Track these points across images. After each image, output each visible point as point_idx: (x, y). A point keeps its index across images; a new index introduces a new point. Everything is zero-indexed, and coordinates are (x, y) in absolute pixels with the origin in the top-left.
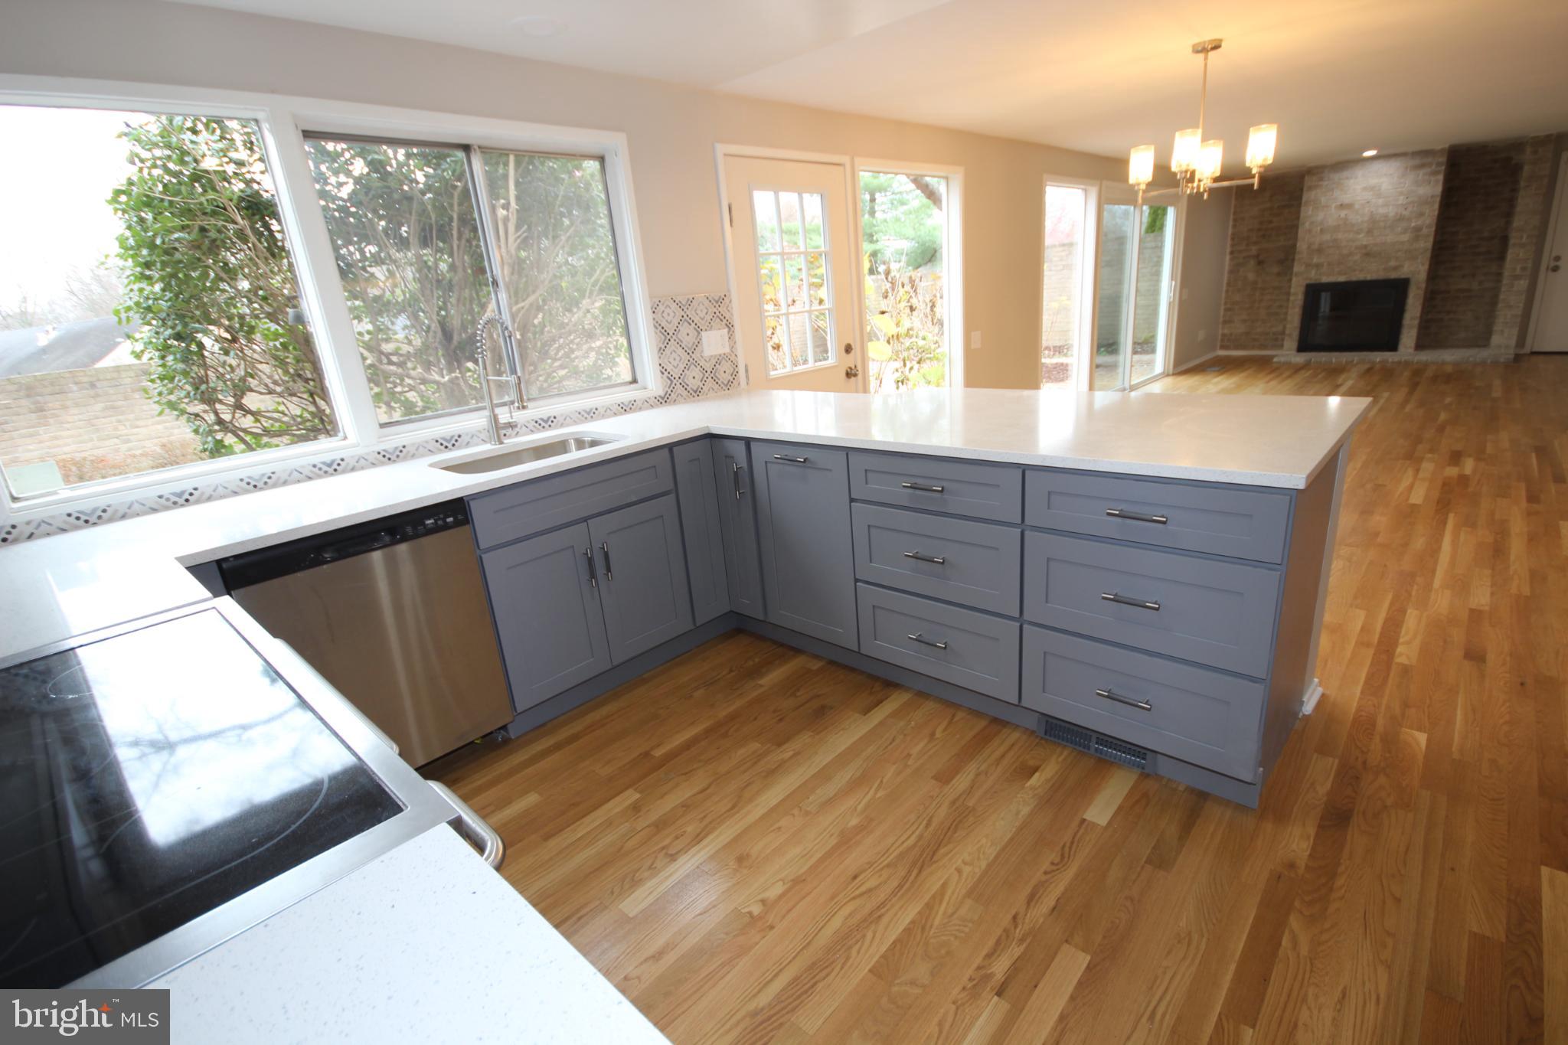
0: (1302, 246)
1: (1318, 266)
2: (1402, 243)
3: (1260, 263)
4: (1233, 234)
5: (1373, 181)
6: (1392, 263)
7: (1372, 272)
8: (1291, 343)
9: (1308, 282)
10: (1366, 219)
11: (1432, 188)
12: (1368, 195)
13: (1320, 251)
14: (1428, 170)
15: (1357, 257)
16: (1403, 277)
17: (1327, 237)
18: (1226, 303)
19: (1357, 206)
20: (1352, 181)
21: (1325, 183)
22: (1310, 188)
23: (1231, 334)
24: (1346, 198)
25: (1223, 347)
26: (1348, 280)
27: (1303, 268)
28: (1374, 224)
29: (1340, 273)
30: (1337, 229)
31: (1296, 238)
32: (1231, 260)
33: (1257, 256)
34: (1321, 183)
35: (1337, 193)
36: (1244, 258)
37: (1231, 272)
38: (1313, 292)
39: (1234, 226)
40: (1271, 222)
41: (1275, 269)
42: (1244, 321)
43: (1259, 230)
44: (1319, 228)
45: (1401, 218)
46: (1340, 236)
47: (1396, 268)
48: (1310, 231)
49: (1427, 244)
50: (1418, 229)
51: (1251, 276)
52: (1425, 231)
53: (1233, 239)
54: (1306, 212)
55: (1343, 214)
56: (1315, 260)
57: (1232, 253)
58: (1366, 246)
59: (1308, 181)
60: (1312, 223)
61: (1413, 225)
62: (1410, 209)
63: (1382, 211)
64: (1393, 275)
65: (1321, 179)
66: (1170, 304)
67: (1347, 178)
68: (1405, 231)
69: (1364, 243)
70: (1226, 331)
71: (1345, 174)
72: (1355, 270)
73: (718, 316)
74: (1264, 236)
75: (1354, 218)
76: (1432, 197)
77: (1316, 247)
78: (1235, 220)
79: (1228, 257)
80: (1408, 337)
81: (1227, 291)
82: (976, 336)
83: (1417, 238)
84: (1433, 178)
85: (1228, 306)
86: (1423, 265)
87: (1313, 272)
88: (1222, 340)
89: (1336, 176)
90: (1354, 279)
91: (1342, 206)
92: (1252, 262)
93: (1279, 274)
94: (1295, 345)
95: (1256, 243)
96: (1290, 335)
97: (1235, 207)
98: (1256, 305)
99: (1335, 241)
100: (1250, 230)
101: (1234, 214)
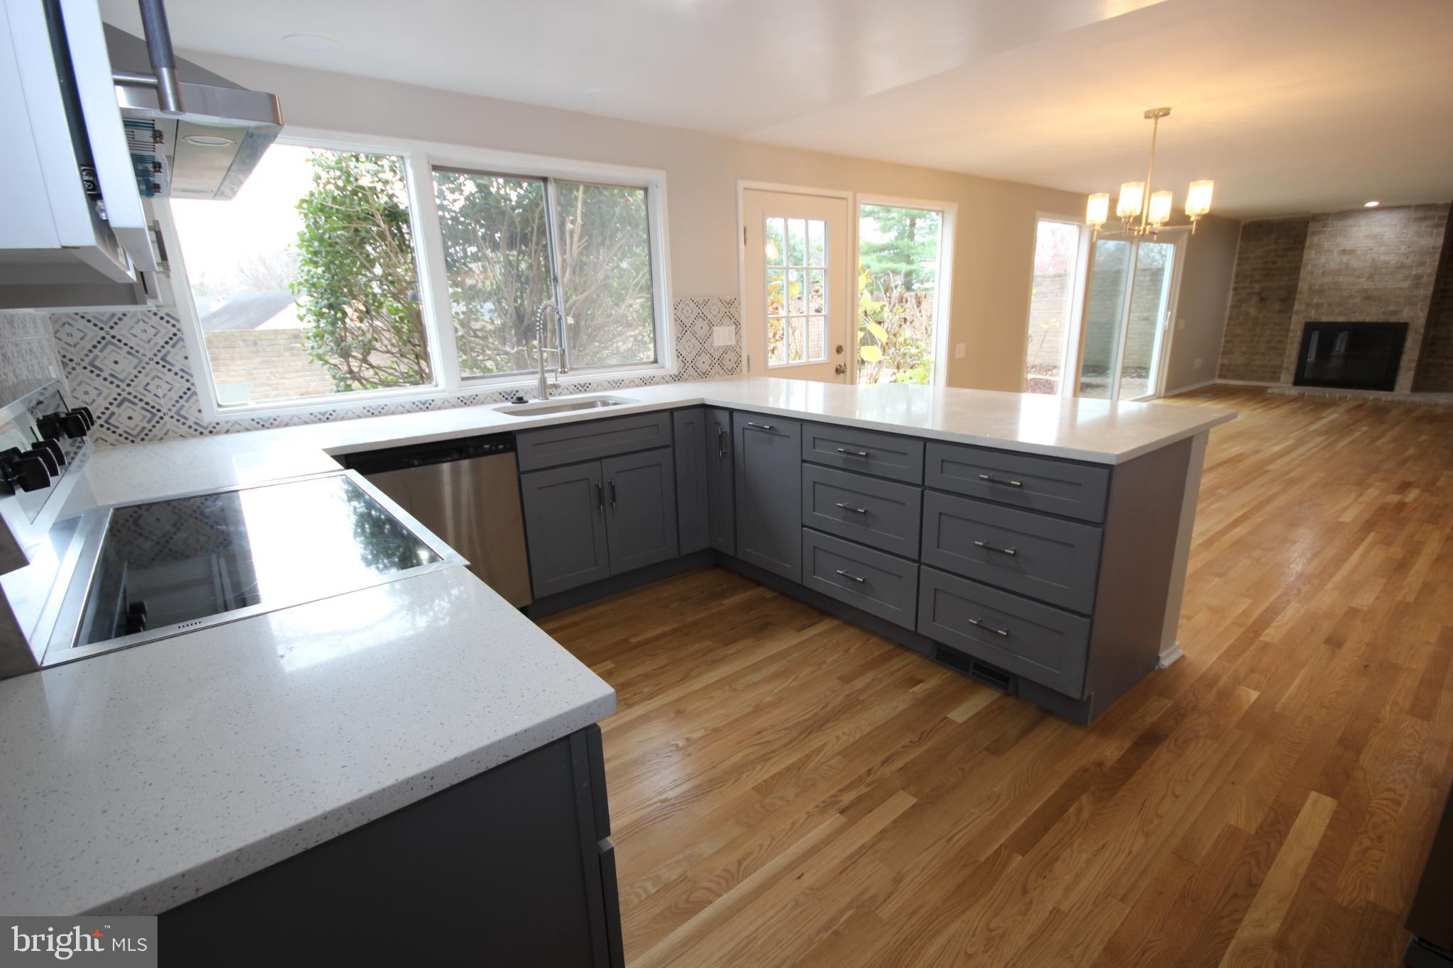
0: (1303, 286)
1: (1318, 306)
2: (1403, 289)
3: (1262, 300)
4: (1237, 272)
5: (1376, 230)
6: (1392, 308)
7: (1371, 314)
8: (1287, 377)
9: (1308, 320)
10: (1368, 264)
12: (1370, 243)
13: (1321, 292)
14: (1430, 222)
15: (1357, 300)
16: (1402, 321)
17: (1328, 279)
18: (1226, 335)
19: (1359, 253)
20: (1355, 229)
21: (1329, 229)
22: (1314, 233)
23: (1230, 365)
24: (1349, 245)
25: (1221, 376)
27: (1303, 307)
28: (1376, 270)
29: (1339, 314)
30: (1338, 272)
31: (1297, 278)
32: (1234, 295)
33: (1260, 294)
34: (1325, 229)
35: (1340, 239)
36: (1247, 294)
37: (1233, 307)
38: (1310, 327)
39: (1239, 265)
40: (1274, 263)
41: (1277, 307)
42: (1244, 353)
43: (1263, 269)
44: (1321, 271)
45: (1402, 267)
46: (1341, 279)
47: (1395, 313)
48: (1312, 273)
49: (1427, 291)
50: (1418, 277)
51: (1253, 312)
52: (1425, 279)
53: (1237, 276)
54: (1309, 254)
55: (1345, 259)
56: (1316, 300)
57: (1235, 289)
58: (1366, 290)
59: (1312, 227)
60: (1314, 265)
61: (1414, 273)
62: (1411, 258)
63: (1383, 258)
64: (1392, 319)
65: (1325, 226)
66: (1165, 333)
67: (1351, 226)
68: (1406, 278)
69: (1365, 287)
70: (1226, 362)
71: (1349, 222)
72: (1354, 312)
73: (728, 315)
74: (1267, 275)
75: (1355, 263)
76: (1433, 248)
77: (1317, 287)
78: (1240, 259)
79: (1231, 293)
80: (1405, 379)
81: (1228, 324)
82: (961, 349)
83: (1417, 286)
84: (1434, 231)
85: (1228, 338)
86: (1422, 311)
87: (1313, 311)
88: (1221, 370)
89: (1340, 224)
90: (1353, 320)
91: (1344, 252)
92: (1255, 299)
93: (1280, 311)
94: (1291, 379)
95: (1259, 281)
96: (1287, 369)
97: (1241, 247)
98: (1257, 339)
99: (1336, 283)
100: (1254, 269)
101: (1239, 254)
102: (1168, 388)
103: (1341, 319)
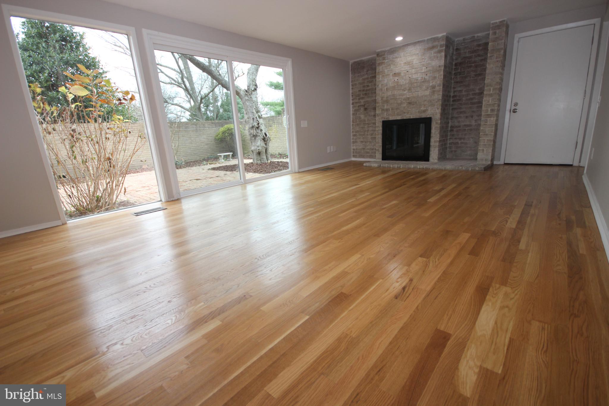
0: (378, 98)
1: (387, 110)
2: (426, 96)
3: (366, 109)
4: (352, 93)
5: (409, 59)
6: (423, 108)
7: (413, 114)
8: (379, 155)
9: (383, 120)
10: (407, 82)
11: (439, 62)
12: (407, 68)
13: (387, 101)
14: (436, 50)
15: (405, 105)
16: (428, 116)
17: (390, 93)
19: (402, 74)
20: (399, 59)
21: (386, 61)
22: (380, 64)
23: (357, 149)
24: (397, 70)
25: (354, 156)
26: (402, 118)
27: (380, 112)
28: (412, 85)
29: (398, 115)
30: (394, 88)
31: (376, 95)
32: (353, 107)
33: (364, 105)
34: (384, 61)
35: (392, 67)
36: (358, 106)
37: (353, 114)
38: (387, 125)
39: (352, 89)
40: (368, 86)
41: (371, 113)
42: (362, 142)
43: (363, 90)
44: (385, 88)
45: (424, 81)
46: (396, 92)
47: (424, 111)
48: (381, 90)
49: (438, 96)
50: (433, 87)
51: (362, 117)
52: (437, 88)
53: (352, 96)
54: (379, 78)
55: (396, 79)
56: (385, 107)
57: (353, 104)
58: (408, 98)
59: (378, 61)
60: (382, 85)
61: (431, 84)
62: (429, 75)
63: (414, 76)
64: (424, 116)
65: (384, 59)
67: (396, 58)
68: (427, 88)
69: (408, 96)
70: (355, 147)
71: (396, 55)
72: (405, 113)
74: (366, 94)
75: (402, 82)
76: (439, 66)
77: (385, 99)
78: (352, 85)
79: (351, 106)
80: (434, 153)
81: (353, 125)
83: (433, 92)
84: (439, 55)
85: (354, 133)
86: (438, 109)
87: (385, 113)
88: (353, 152)
89: (391, 57)
90: (405, 118)
91: (395, 75)
92: (362, 109)
93: (372, 115)
94: (381, 157)
95: (363, 98)
96: (378, 150)
97: (352, 78)
98: (366, 133)
99: (394, 95)
100: (360, 91)
101: (352, 82)
103: (399, 118)
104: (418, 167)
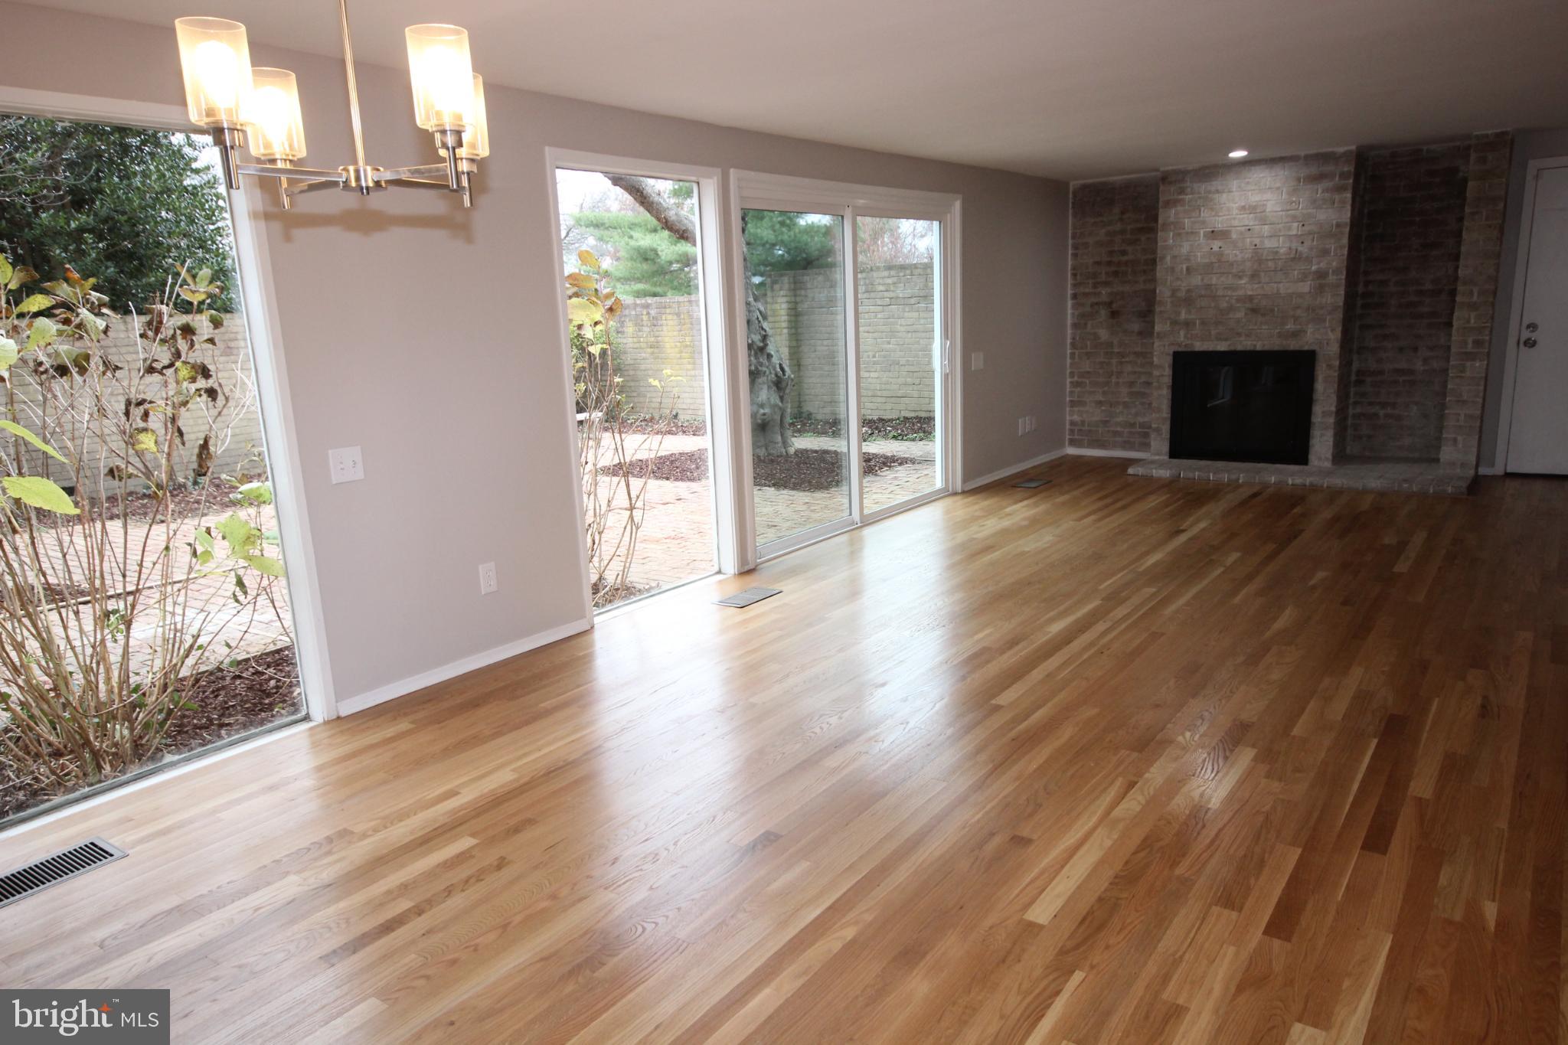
0: (1163, 292)
1: (1187, 324)
2: (1301, 295)
3: (1114, 314)
4: (1074, 268)
5: (1255, 198)
6: (1290, 326)
7: (1261, 338)
8: (1160, 445)
9: (1177, 348)
10: (1248, 256)
11: (1338, 213)
12: (1248, 220)
13: (1188, 301)
14: (1327, 184)
15: (1240, 315)
16: (1306, 348)
17: (1196, 280)
18: (1072, 374)
19: (1234, 236)
20: (1225, 196)
21: (1187, 197)
22: (1168, 204)
23: (1083, 422)
24: (1219, 223)
25: (1073, 443)
26: (1232, 348)
27: (1167, 327)
28: (1260, 264)
29: (1219, 338)
30: (1208, 268)
31: (1154, 280)
32: (1074, 307)
33: (1110, 303)
34: (1180, 197)
35: (1205, 214)
36: (1092, 305)
37: (1075, 326)
38: (1184, 363)
39: (1075, 255)
40: (1124, 253)
41: (1136, 327)
42: (1100, 403)
43: (1109, 263)
44: (1184, 267)
45: (1296, 258)
46: (1214, 280)
47: (1295, 334)
48: (1173, 269)
49: (1335, 298)
50: (1321, 275)
51: (1104, 334)
52: (1332, 278)
53: (1074, 275)
54: (1167, 239)
55: (1216, 245)
56: (1183, 316)
57: (1075, 296)
58: (1251, 298)
59: (1166, 193)
60: (1175, 257)
61: (1314, 268)
62: (1308, 243)
63: (1269, 244)
64: (1293, 345)
65: (1182, 191)
66: (946, 378)
67: (1218, 192)
68: (1304, 278)
69: (1250, 293)
70: (1076, 418)
71: (1216, 184)
72: (1239, 334)
74: (1116, 274)
75: (1232, 254)
76: (1338, 225)
77: (1182, 294)
78: (1075, 247)
79: (1070, 303)
80: (1322, 444)
81: (1072, 355)
83: (1321, 289)
84: (1337, 197)
85: (1076, 378)
86: (1333, 330)
87: (1182, 333)
88: (1072, 431)
89: (1202, 187)
90: (1239, 348)
91: (1214, 234)
92: (1103, 312)
93: (1140, 333)
94: (1165, 447)
95: (1106, 284)
96: (1158, 430)
97: (1074, 228)
98: (1114, 380)
99: (1208, 286)
100: (1098, 263)
101: (1073, 237)
102: (967, 477)
103: (1222, 347)
104: (1290, 482)
